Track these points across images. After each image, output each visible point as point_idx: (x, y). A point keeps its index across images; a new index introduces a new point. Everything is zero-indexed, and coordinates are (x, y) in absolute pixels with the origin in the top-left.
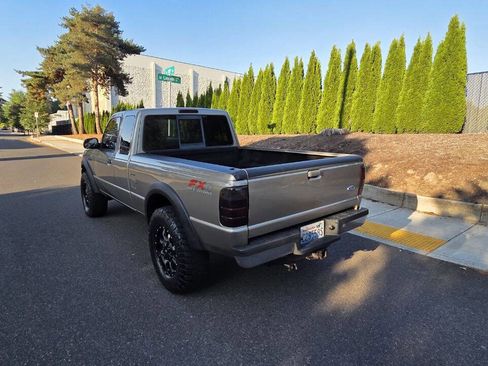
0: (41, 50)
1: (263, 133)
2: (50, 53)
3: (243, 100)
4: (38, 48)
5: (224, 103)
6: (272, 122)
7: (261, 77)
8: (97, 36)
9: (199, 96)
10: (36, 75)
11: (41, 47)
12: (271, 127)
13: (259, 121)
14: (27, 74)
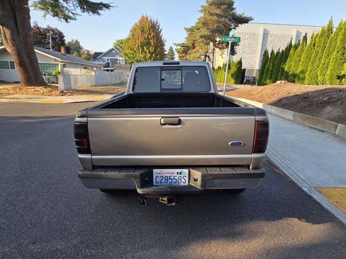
0: (186, 29)
1: (331, 84)
2: (191, 30)
3: (317, 52)
4: (185, 28)
5: (300, 56)
6: (343, 73)
7: (340, 29)
8: (217, 14)
9: (281, 51)
10: (183, 45)
11: (187, 27)
12: (340, 78)
13: (328, 72)
14: (179, 45)
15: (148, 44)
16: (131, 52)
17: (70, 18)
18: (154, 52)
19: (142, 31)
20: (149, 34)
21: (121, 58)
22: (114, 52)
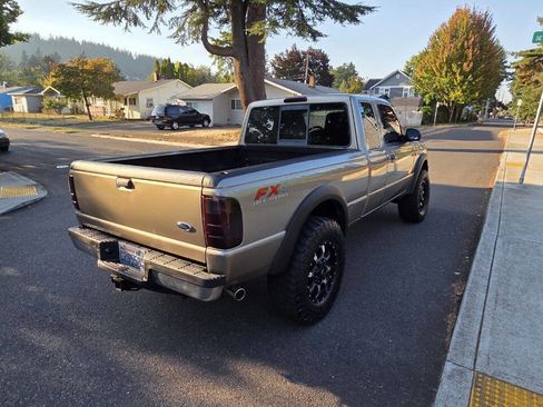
10: (530, 54)
14: (520, 54)
15: (462, 57)
16: (426, 75)
17: (320, 35)
18: (471, 72)
19: (453, 37)
20: (467, 39)
21: (409, 87)
22: (398, 76)
